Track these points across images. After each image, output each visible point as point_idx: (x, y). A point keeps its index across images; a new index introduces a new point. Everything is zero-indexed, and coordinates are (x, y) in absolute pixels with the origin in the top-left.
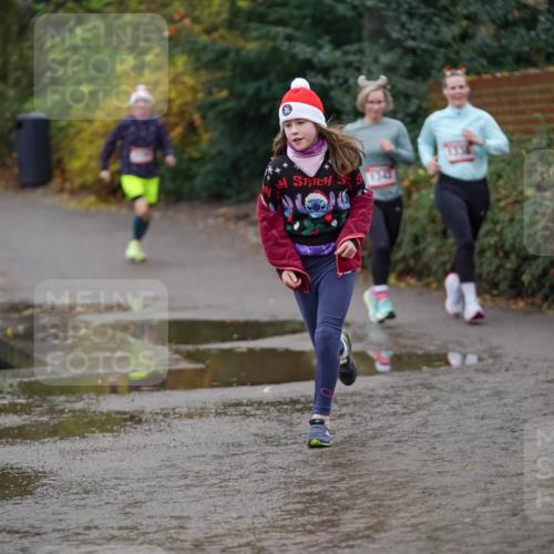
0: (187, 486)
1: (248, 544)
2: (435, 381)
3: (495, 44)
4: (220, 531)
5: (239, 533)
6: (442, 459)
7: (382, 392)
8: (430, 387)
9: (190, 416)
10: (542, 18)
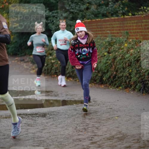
0: (5, 138)
2: (77, 108)
3: (97, 11)
6: (79, 131)
7: (62, 111)
8: (76, 110)
9: (6, 118)
10: (110, 3)
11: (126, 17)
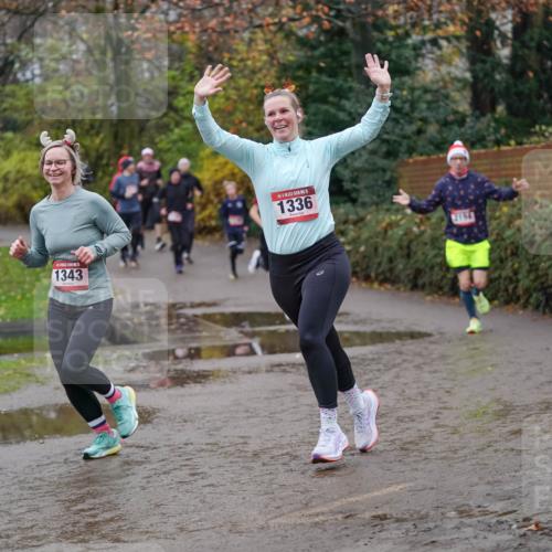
0: (248, 417)
1: (287, 454)
2: (404, 349)
3: (439, 137)
4: (270, 446)
5: (282, 447)
6: (409, 399)
7: (370, 356)
8: (401, 353)
9: (250, 373)
10: (468, 120)
11: (504, 148)
